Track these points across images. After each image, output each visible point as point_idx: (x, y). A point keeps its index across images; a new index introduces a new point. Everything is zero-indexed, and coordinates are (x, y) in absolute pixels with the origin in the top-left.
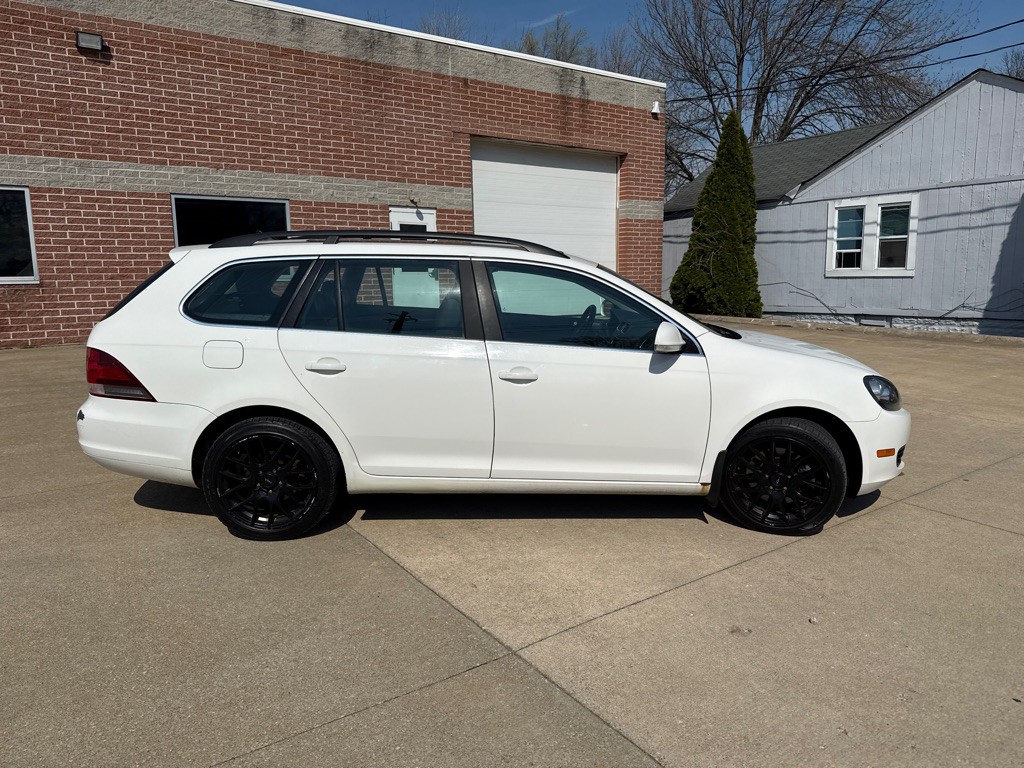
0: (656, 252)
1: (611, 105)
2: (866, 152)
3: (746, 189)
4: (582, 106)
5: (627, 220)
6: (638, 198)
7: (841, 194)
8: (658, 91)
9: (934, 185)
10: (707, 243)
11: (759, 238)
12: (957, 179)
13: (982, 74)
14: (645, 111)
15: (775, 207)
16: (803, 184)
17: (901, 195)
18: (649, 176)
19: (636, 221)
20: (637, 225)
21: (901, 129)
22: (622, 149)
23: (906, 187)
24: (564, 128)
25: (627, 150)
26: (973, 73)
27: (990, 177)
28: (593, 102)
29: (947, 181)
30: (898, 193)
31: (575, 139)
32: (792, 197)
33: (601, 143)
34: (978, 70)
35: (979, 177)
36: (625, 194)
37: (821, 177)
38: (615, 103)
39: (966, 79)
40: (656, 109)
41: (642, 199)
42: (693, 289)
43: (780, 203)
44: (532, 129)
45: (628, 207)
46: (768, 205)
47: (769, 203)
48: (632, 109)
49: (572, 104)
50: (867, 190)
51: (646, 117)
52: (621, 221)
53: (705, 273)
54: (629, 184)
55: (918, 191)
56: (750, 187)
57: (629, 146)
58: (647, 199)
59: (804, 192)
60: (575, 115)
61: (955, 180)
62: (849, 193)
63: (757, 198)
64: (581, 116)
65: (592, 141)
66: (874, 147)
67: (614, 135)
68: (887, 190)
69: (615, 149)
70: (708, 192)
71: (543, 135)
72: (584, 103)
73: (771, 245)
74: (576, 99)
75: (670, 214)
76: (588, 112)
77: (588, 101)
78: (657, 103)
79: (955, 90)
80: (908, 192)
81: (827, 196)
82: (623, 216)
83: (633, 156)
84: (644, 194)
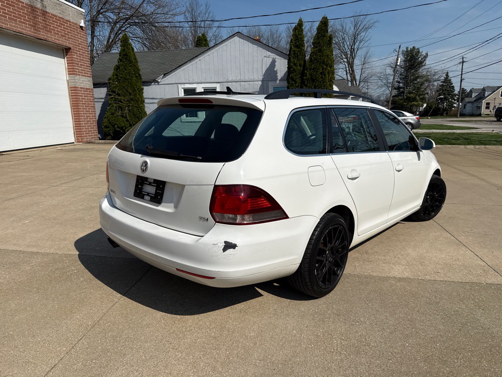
0: (92, 107)
1: (59, 17)
2: (194, 62)
3: (137, 75)
4: (43, 14)
5: (76, 87)
6: (79, 75)
7: (183, 81)
8: (81, 14)
9: (225, 80)
10: (121, 102)
11: (146, 101)
12: (234, 79)
13: (239, 34)
14: (76, 24)
15: (150, 85)
16: (164, 75)
17: (211, 84)
18: (83, 63)
19: (81, 88)
20: (81, 91)
21: (208, 54)
22: (68, 45)
23: (214, 81)
24: (35, 26)
25: (71, 46)
26: (236, 33)
27: (247, 79)
28: (49, 13)
29: (230, 79)
30: (210, 83)
31: (42, 35)
32: (159, 81)
33: (57, 39)
34: (238, 32)
35: (242, 79)
36: (71, 71)
37: (173, 72)
38: (61, 16)
39: (233, 36)
40: (82, 24)
41: (82, 75)
42: (118, 127)
43: (153, 84)
44: (16, 24)
45: (75, 80)
46: (147, 84)
47: (148, 83)
48: (70, 22)
49: (37, 12)
50: (196, 81)
51: (77, 27)
52: (71, 88)
53: (124, 119)
54: (73, 66)
55: (219, 83)
56: (139, 74)
57: (71, 44)
58: (84, 76)
59: (165, 79)
60: (40, 19)
61: (233, 79)
62: (188, 81)
63: (143, 80)
64: (43, 20)
65: (53, 38)
66: (197, 60)
67: (63, 36)
68: (205, 81)
69: (64, 44)
70: (117, 75)
71: (23, 29)
72: (44, 13)
73: (150, 105)
74: (39, 9)
75: (96, 85)
76: (48, 19)
77: (46, 12)
78: (82, 21)
79: (229, 39)
80: (214, 83)
81: (177, 82)
82: (72, 85)
83: (74, 50)
84: (82, 73)
